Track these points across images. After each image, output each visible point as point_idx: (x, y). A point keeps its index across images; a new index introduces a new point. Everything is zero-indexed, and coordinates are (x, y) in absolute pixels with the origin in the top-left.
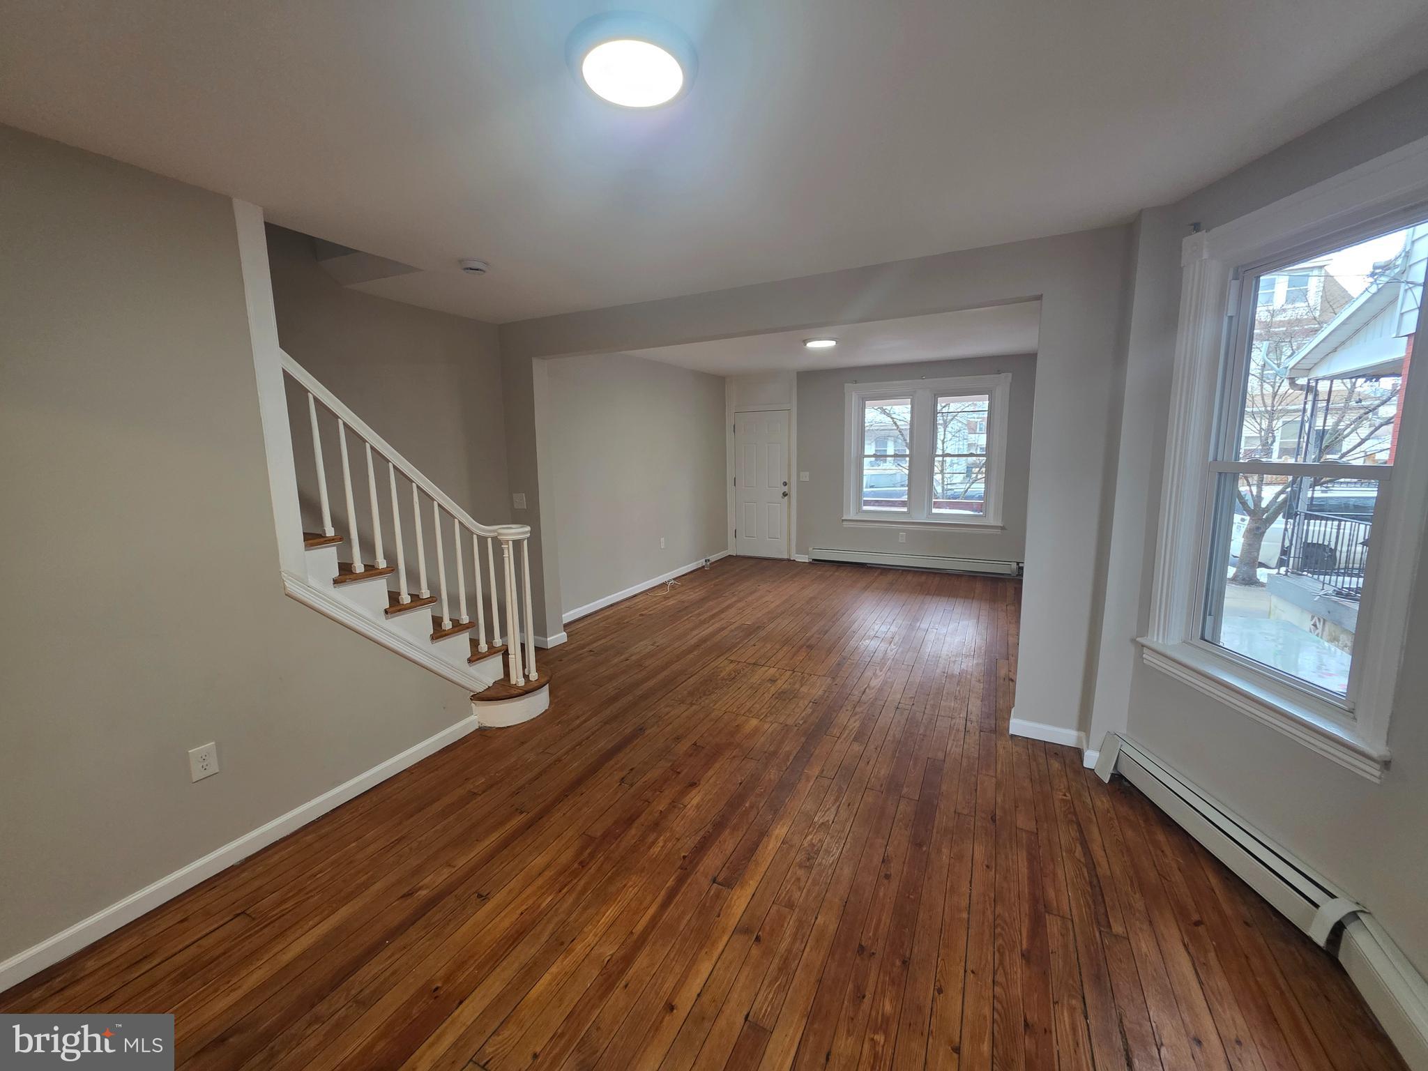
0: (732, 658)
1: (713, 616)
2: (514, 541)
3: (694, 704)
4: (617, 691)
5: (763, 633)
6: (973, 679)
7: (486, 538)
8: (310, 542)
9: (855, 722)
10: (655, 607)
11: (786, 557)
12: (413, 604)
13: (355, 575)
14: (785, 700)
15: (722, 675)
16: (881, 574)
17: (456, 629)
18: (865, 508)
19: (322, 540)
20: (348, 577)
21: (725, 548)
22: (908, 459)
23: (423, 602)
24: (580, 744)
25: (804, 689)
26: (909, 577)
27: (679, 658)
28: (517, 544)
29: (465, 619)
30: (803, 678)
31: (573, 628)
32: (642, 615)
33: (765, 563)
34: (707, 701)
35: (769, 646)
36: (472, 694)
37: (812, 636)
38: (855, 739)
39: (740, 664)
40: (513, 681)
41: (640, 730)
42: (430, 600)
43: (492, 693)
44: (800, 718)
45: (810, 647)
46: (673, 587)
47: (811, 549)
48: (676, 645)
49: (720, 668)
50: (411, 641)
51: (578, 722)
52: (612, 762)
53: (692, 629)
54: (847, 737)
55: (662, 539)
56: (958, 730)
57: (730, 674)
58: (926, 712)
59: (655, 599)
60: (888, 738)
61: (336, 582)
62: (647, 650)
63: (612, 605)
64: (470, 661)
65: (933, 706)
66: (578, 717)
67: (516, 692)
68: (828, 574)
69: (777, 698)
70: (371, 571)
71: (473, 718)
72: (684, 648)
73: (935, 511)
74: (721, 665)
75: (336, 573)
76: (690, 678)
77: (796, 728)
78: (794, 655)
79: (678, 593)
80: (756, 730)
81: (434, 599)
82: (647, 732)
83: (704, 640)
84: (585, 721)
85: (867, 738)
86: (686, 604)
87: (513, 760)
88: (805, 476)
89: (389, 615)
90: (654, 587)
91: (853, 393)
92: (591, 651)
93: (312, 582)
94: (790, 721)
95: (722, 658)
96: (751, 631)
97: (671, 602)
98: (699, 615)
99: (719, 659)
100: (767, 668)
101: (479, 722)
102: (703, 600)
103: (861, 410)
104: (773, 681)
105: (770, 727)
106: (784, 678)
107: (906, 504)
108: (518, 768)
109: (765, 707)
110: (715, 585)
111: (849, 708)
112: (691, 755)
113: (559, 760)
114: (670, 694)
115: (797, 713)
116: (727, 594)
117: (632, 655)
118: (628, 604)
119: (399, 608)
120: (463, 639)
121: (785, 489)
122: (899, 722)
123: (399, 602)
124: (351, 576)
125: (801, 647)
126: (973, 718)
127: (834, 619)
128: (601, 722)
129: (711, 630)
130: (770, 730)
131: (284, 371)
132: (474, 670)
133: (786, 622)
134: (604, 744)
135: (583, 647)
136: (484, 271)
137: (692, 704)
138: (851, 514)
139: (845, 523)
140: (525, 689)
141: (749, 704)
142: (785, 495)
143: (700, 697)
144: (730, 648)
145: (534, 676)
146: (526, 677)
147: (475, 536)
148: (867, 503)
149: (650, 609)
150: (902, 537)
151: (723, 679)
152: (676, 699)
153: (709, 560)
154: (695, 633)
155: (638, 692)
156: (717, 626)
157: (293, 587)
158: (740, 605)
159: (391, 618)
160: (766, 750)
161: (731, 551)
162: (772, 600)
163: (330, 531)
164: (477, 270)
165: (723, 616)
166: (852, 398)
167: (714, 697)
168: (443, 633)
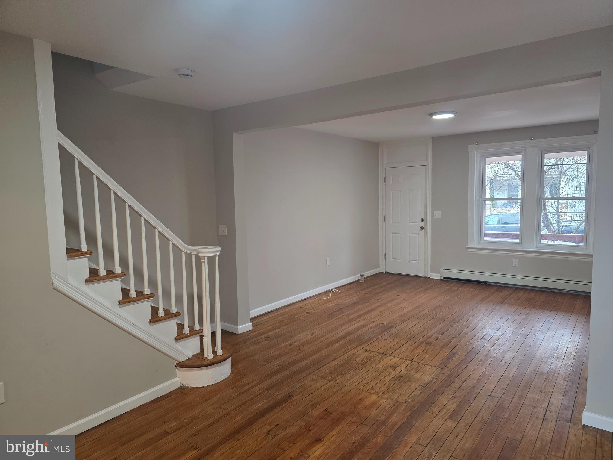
0: (367, 348)
1: (359, 316)
2: (209, 258)
3: (332, 380)
4: (279, 367)
5: (394, 331)
6: (559, 377)
7: (191, 255)
8: (71, 254)
9: (453, 404)
10: (318, 308)
11: (422, 274)
12: (138, 298)
13: (99, 277)
14: (400, 382)
15: (357, 360)
16: (497, 290)
17: (167, 316)
18: (485, 239)
19: (79, 253)
20: (94, 278)
21: (378, 267)
22: (519, 201)
23: (144, 297)
24: (245, 403)
25: (418, 376)
26: (521, 294)
27: (328, 345)
28: (211, 259)
29: (174, 310)
30: (418, 366)
31: (259, 320)
32: (308, 313)
33: (406, 279)
34: (342, 379)
35: (396, 341)
36: (177, 362)
37: (431, 336)
38: (450, 418)
39: (372, 353)
40: (205, 356)
41: (289, 397)
42: (149, 295)
43: (190, 363)
44: (410, 397)
45: (429, 344)
46: (335, 294)
47: (442, 269)
48: (328, 336)
49: (357, 355)
50: (136, 323)
51: (247, 387)
52: (264, 418)
53: (342, 325)
54: (444, 415)
55: (328, 259)
56: (538, 418)
57: (363, 360)
58: (513, 400)
59: (320, 302)
60: (477, 419)
61: (87, 281)
62: (306, 339)
63: (288, 305)
64: (176, 339)
65: (520, 397)
66: (248, 384)
67: (206, 363)
68: (454, 289)
69: (395, 380)
70: (111, 274)
71: (176, 379)
72: (333, 338)
73: (543, 242)
74: (358, 353)
75: (87, 275)
76: (332, 361)
77: (405, 405)
78: (415, 348)
79: (338, 298)
80: (374, 404)
81: (153, 295)
82: (294, 398)
83: (349, 334)
84: (253, 387)
85: (460, 417)
86: (342, 307)
87: (198, 411)
88: (438, 214)
89: (121, 305)
90: (321, 293)
91: (476, 152)
92: (267, 337)
93: (71, 280)
94: (401, 399)
95: (360, 347)
96: (385, 329)
97: (331, 305)
98: (349, 315)
99: (357, 348)
100: (393, 357)
101: (180, 383)
102: (355, 304)
103: (482, 165)
104: (394, 367)
105: (385, 402)
106: (403, 366)
107: (519, 236)
108: (200, 417)
109: (384, 387)
110: (366, 294)
111: (450, 393)
112: (321, 418)
113: (228, 414)
114: (316, 372)
115: (408, 393)
116: (373, 301)
117: (295, 342)
118: (300, 305)
119: (128, 300)
120: (172, 324)
121: (423, 224)
122: (489, 407)
123: (129, 296)
124: (97, 278)
125: (422, 343)
126: (553, 408)
127: (452, 323)
128: (263, 389)
129: (355, 326)
130: (385, 404)
131: (59, 144)
132: (179, 345)
133: (414, 323)
134: (262, 405)
135: (262, 334)
136: (191, 76)
137: (330, 380)
138: (474, 243)
139: (469, 250)
140: (212, 361)
141: (372, 384)
142: (422, 228)
143: (338, 376)
144: (367, 341)
145: (220, 352)
146: (214, 352)
147: (183, 253)
148: (487, 235)
149: (315, 309)
150: (515, 263)
151: (357, 363)
152: (320, 376)
153: (363, 275)
154: (343, 328)
155: (294, 369)
156: (361, 323)
157: (58, 284)
158: (381, 309)
159: (123, 307)
160: (378, 419)
161: (382, 269)
162: (406, 307)
163: (84, 248)
164: (187, 75)
165: (366, 316)
166: (475, 155)
167: (347, 376)
168: (159, 319)
